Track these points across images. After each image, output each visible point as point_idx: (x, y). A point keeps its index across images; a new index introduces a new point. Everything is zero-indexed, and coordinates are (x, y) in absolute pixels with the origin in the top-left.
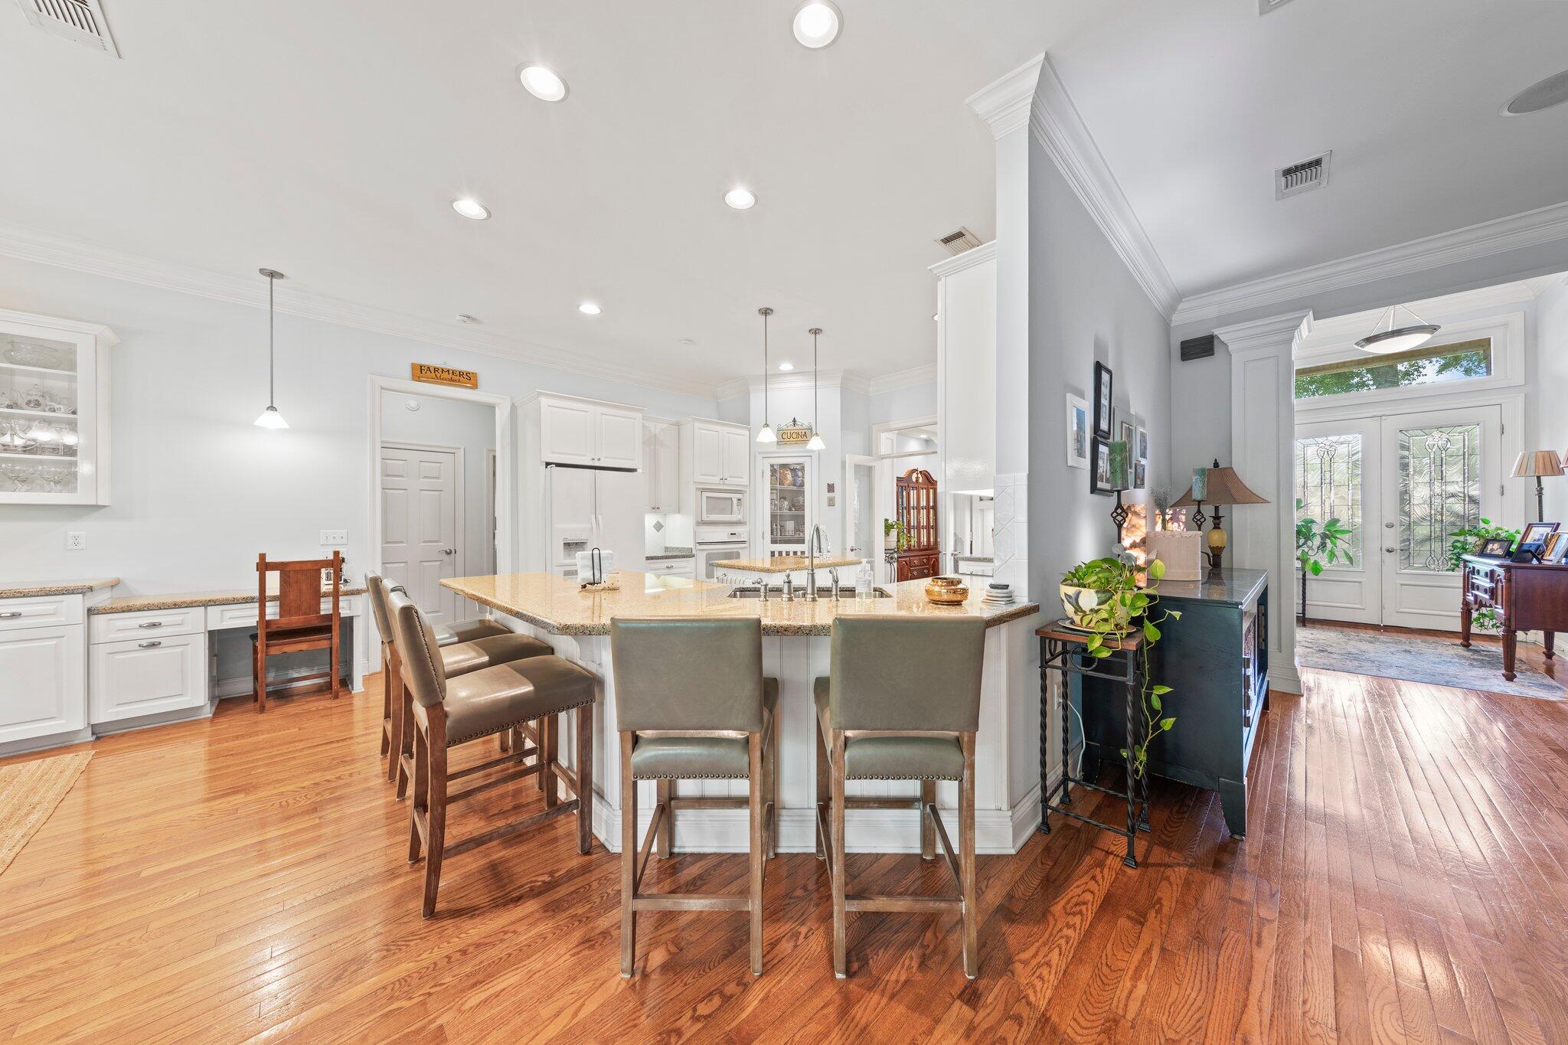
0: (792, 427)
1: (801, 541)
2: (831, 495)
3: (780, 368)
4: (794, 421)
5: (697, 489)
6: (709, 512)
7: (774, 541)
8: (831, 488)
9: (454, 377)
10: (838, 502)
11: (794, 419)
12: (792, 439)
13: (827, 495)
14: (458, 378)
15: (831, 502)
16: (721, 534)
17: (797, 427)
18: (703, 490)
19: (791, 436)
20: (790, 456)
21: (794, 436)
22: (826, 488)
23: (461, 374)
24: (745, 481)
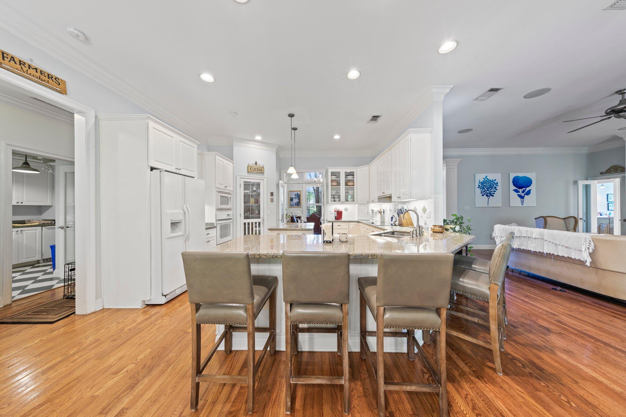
0: (255, 166)
1: (259, 218)
2: (272, 197)
3: (255, 138)
4: (256, 163)
5: (217, 191)
6: (221, 204)
7: (246, 217)
8: (272, 194)
9: (42, 77)
10: (275, 200)
11: (256, 162)
12: (255, 171)
13: (270, 197)
14: (47, 79)
15: (272, 200)
16: (224, 215)
17: (257, 166)
18: (220, 192)
19: (255, 169)
20: (254, 178)
21: (256, 170)
22: (270, 194)
23: (50, 76)
24: (231, 189)
